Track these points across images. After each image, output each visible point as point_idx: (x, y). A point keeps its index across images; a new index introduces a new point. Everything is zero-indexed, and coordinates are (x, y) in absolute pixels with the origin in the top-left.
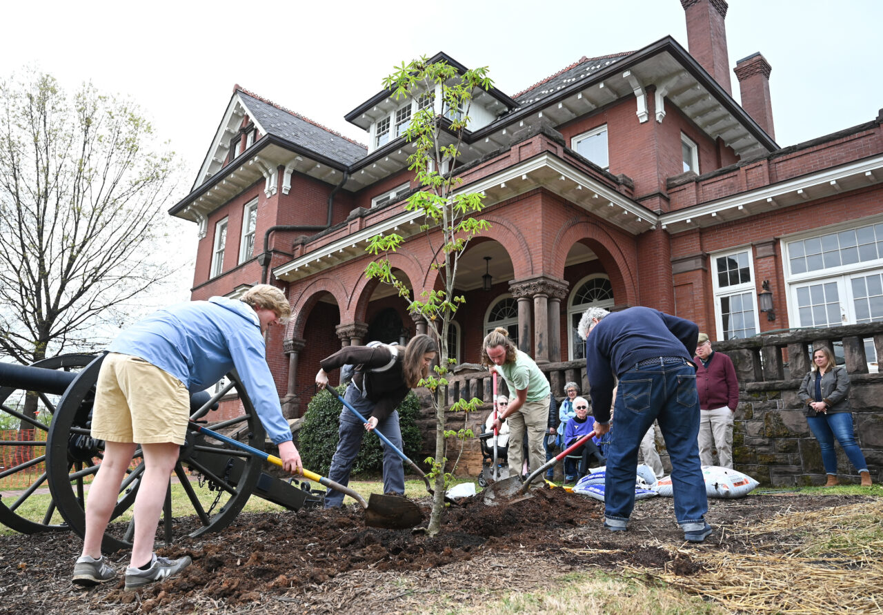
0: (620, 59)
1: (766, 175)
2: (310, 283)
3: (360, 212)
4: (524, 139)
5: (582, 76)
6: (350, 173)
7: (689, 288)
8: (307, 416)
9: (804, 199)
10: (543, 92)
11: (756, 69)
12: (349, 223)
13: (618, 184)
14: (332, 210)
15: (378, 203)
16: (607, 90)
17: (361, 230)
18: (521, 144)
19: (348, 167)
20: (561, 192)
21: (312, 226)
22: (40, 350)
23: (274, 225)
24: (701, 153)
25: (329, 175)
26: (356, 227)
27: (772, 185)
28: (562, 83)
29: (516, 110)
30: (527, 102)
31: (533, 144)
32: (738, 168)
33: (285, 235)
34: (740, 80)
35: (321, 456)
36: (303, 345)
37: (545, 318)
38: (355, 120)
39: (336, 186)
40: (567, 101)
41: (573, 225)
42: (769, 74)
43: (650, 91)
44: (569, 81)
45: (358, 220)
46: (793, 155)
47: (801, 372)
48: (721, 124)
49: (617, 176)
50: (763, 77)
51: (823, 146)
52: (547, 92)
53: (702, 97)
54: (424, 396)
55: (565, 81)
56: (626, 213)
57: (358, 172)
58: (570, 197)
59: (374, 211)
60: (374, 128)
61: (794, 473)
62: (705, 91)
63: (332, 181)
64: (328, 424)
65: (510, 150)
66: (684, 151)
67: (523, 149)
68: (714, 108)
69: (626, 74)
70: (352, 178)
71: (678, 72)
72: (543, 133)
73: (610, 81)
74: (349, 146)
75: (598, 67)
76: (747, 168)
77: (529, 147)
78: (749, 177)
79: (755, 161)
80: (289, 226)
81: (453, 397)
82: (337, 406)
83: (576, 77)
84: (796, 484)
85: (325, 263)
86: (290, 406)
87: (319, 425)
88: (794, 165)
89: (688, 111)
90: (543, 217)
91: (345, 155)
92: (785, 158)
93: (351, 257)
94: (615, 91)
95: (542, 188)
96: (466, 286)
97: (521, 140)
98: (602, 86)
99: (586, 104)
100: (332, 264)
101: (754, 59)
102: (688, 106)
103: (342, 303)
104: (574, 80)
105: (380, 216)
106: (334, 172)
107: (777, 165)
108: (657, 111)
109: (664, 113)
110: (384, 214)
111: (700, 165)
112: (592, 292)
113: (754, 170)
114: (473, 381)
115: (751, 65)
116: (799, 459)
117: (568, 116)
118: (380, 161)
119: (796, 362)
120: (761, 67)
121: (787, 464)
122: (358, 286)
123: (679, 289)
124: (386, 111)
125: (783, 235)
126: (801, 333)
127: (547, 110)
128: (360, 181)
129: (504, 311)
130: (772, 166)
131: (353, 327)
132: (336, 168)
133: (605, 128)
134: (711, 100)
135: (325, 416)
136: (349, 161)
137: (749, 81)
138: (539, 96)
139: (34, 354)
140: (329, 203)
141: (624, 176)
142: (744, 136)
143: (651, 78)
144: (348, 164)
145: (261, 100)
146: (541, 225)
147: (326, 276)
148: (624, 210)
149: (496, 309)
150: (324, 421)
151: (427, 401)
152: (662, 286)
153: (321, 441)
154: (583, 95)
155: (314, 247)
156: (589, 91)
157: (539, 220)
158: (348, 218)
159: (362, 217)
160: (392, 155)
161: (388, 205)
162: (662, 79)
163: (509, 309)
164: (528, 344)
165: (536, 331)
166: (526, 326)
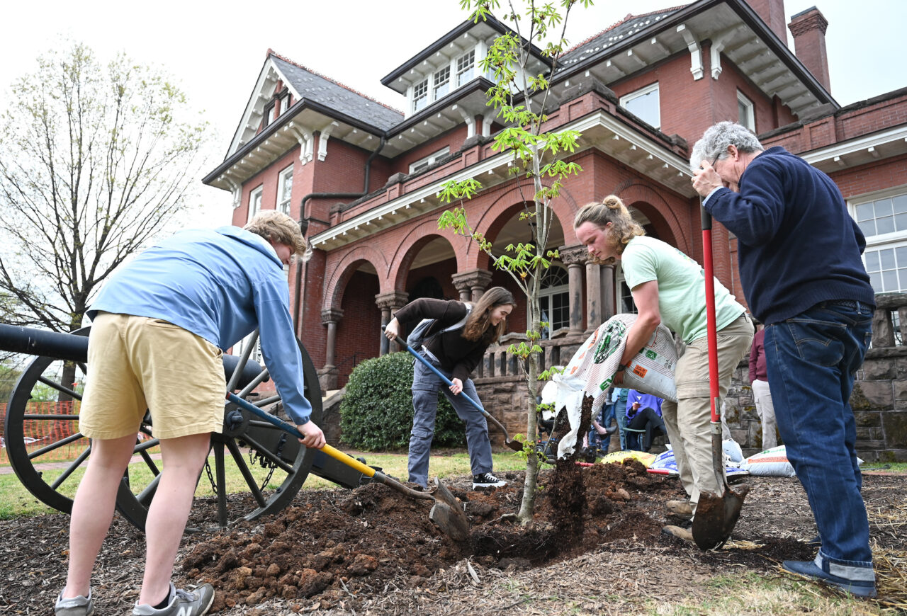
0: (671, 13)
1: (833, 132)
2: (348, 251)
3: (400, 177)
4: (574, 98)
5: (630, 33)
6: (387, 138)
8: (349, 387)
9: (875, 158)
10: (588, 51)
11: (813, 23)
12: (388, 190)
13: (672, 145)
14: (369, 178)
15: (416, 169)
16: (660, 46)
17: (401, 196)
18: (571, 103)
19: (385, 132)
20: (614, 153)
21: (349, 193)
22: (76, 321)
23: (310, 192)
24: (758, 112)
25: (365, 140)
26: (395, 193)
27: (839, 143)
28: (608, 42)
29: (559, 70)
30: (571, 61)
31: (584, 102)
32: (802, 126)
33: (322, 203)
34: (795, 36)
35: (363, 429)
36: (341, 315)
37: (598, 285)
38: (392, 84)
39: (372, 152)
40: (616, 58)
41: (626, 188)
42: (825, 29)
43: (705, 46)
44: (615, 38)
45: (397, 186)
46: (862, 111)
47: (885, 340)
48: (778, 81)
49: (670, 136)
50: (820, 32)
51: (896, 100)
52: (592, 51)
53: (760, 52)
55: (611, 39)
56: (681, 174)
57: (396, 137)
58: (623, 158)
59: (413, 177)
60: (411, 92)
61: (876, 448)
62: (764, 45)
63: (368, 147)
64: (371, 395)
65: (559, 109)
66: (740, 109)
67: (573, 108)
68: (772, 64)
69: (681, 28)
70: (389, 144)
71: (736, 25)
72: (595, 91)
73: (663, 36)
74: (385, 111)
75: (647, 22)
76: (811, 125)
77: (580, 105)
78: (814, 135)
79: (820, 118)
80: (325, 194)
81: (499, 368)
82: (380, 377)
83: (623, 34)
84: (878, 460)
85: (363, 231)
86: (329, 378)
87: (361, 397)
88: (863, 121)
89: (744, 68)
90: (595, 179)
91: (381, 121)
92: (853, 114)
93: (390, 225)
94: (668, 47)
95: (594, 149)
97: (571, 98)
98: (654, 41)
99: (635, 61)
100: (370, 232)
101: (810, 13)
102: (745, 61)
103: (382, 272)
104: (621, 37)
105: (420, 182)
106: (370, 137)
107: (845, 122)
108: (712, 68)
109: (721, 69)
110: (425, 180)
111: (756, 125)
113: (819, 128)
115: (806, 20)
116: (881, 433)
117: (618, 74)
118: (418, 126)
119: (879, 330)
120: (817, 22)
121: (868, 439)
122: (398, 255)
124: (424, 74)
125: (851, 197)
126: (885, 299)
127: (594, 69)
128: (397, 146)
129: (549, 279)
130: (839, 123)
131: (393, 296)
132: (373, 133)
133: (656, 87)
134: (770, 55)
135: (368, 388)
136: (386, 126)
137: (804, 37)
138: (583, 55)
139: (70, 326)
140: (365, 170)
141: (677, 136)
142: (802, 94)
143: (707, 32)
144: (385, 129)
145: (294, 64)
146: (593, 188)
147: (364, 244)
148: (679, 171)
150: (366, 393)
152: (719, 251)
153: (364, 414)
154: (633, 51)
155: (352, 214)
156: (640, 48)
157: (592, 183)
158: (387, 184)
159: (401, 182)
160: (431, 118)
161: (429, 170)
162: (718, 33)
163: (553, 277)
164: (580, 313)
165: (588, 299)
166: (577, 294)
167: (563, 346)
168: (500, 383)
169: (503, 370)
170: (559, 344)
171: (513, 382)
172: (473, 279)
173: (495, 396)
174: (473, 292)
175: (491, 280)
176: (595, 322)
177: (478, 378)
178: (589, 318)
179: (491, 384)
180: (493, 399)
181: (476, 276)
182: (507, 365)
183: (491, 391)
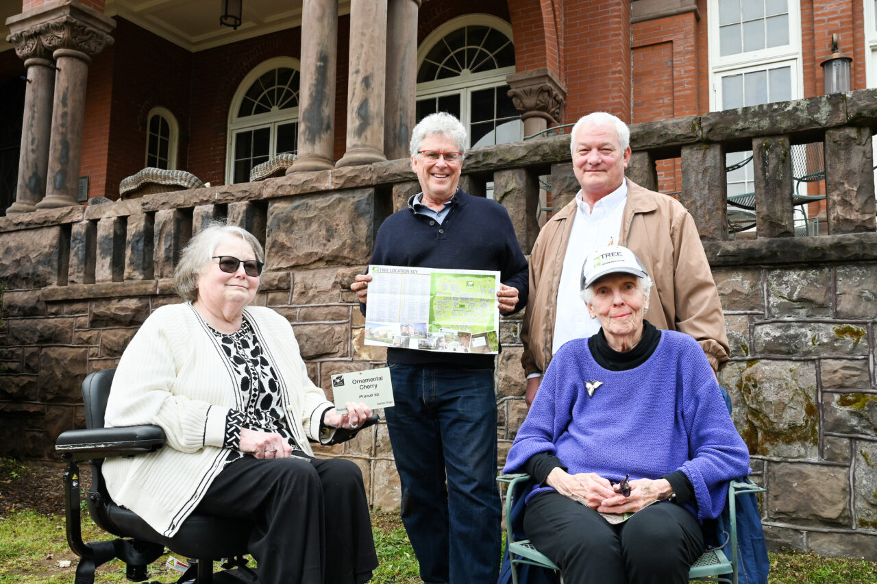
7: (664, 51)
54: (33, 256)
81: (108, 260)
96: (194, 39)
112: (460, 56)
114: (164, 215)
123: (641, 53)
129: (271, 93)
149: (253, 91)
151: (41, 269)
152: (617, 40)
163: (280, 91)
164: (328, 110)
165: (351, 69)
166: (323, 58)
167: (275, 199)
168: (109, 299)
169: (118, 265)
170: (266, 194)
171: (140, 297)
172: (57, 28)
173: (94, 333)
174: (60, 63)
175: (111, 39)
176: (368, 133)
177: (54, 286)
178: (352, 122)
179: (85, 300)
180: (88, 341)
181: (63, 17)
182: (128, 252)
183: (84, 320)
